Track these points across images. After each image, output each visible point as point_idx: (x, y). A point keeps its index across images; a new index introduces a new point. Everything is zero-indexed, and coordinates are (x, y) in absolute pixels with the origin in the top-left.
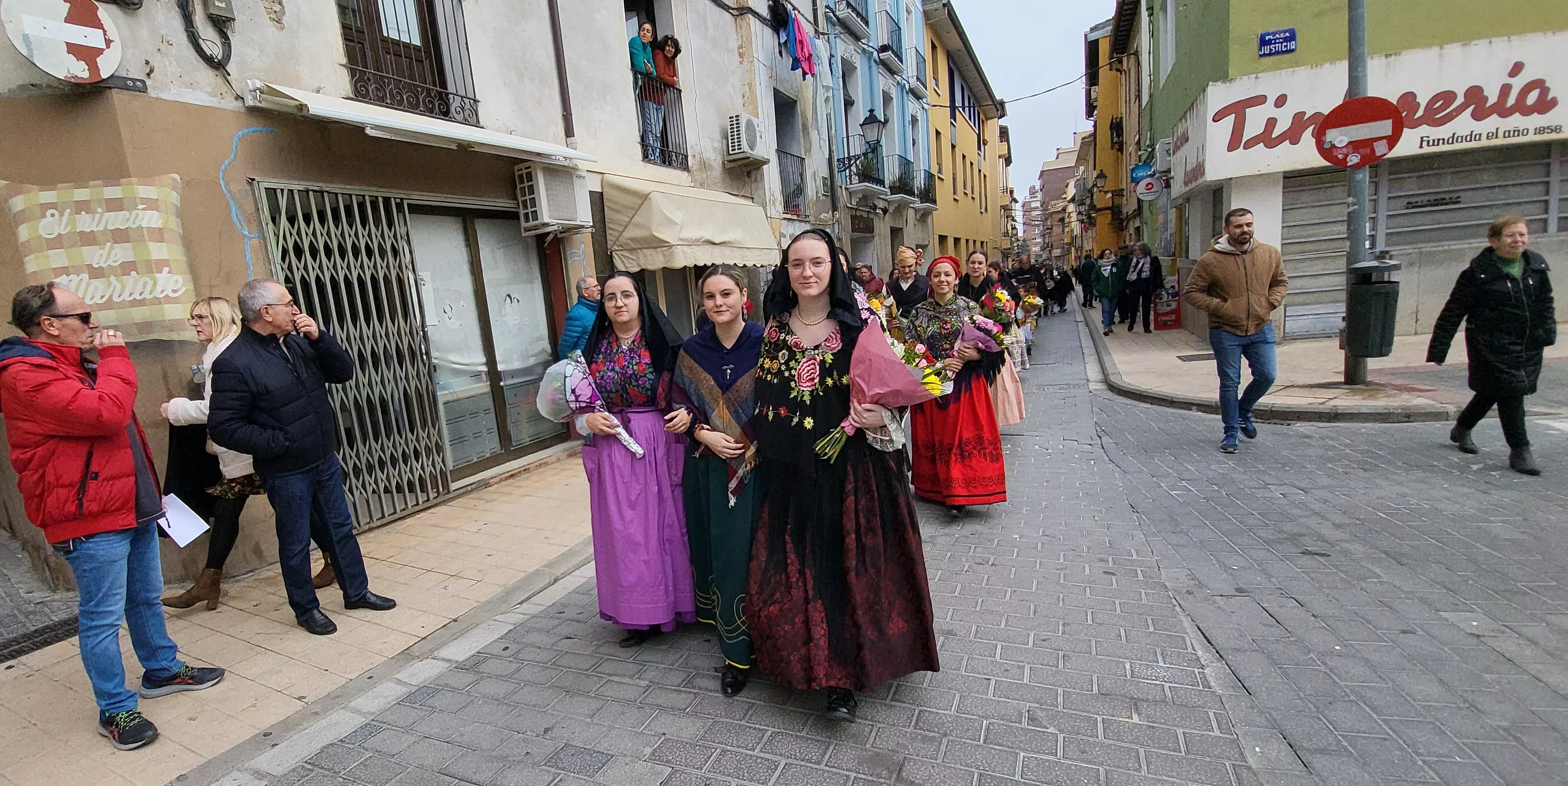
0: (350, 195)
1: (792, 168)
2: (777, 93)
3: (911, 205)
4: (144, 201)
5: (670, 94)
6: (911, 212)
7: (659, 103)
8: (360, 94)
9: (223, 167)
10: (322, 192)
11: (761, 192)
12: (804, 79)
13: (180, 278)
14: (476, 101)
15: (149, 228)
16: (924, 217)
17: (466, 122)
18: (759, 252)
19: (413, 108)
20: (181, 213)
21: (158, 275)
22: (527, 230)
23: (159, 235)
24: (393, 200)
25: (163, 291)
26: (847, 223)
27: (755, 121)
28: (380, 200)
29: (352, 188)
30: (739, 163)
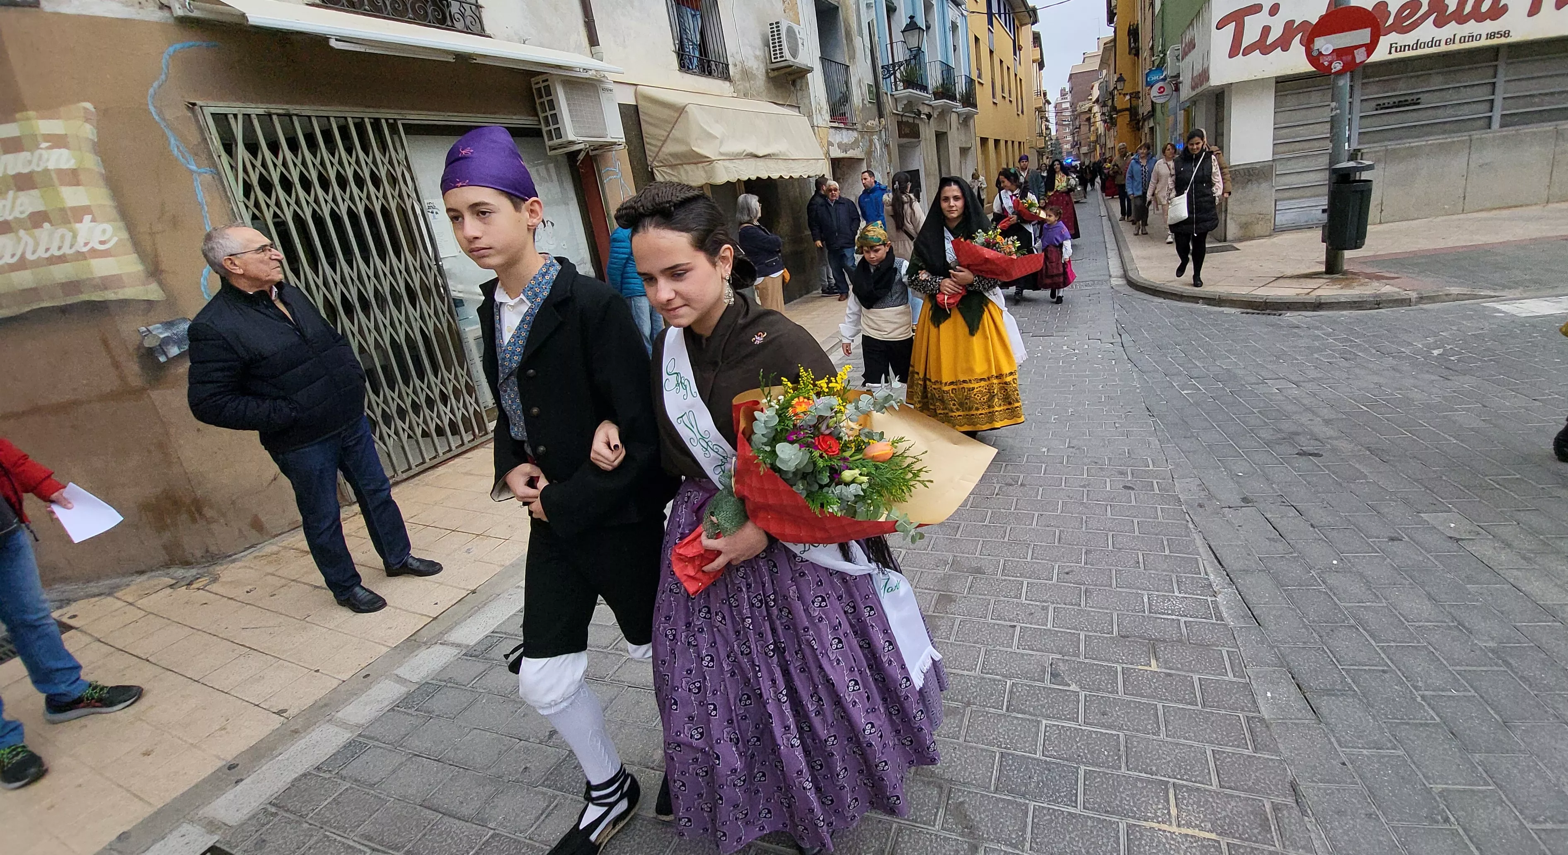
0: (328, 118)
1: (838, 77)
3: (954, 110)
4: (48, 137)
6: (954, 116)
7: (696, 8)
9: (151, 91)
10: (290, 116)
11: (807, 102)
13: (109, 227)
14: (479, 7)
15: (59, 170)
16: (966, 121)
17: (468, 30)
18: (805, 163)
19: (398, 15)
20: (100, 148)
21: (78, 225)
22: (552, 148)
24: (383, 121)
25: (86, 244)
26: (893, 128)
27: (795, 26)
28: (368, 122)
29: (328, 108)
30: (783, 71)
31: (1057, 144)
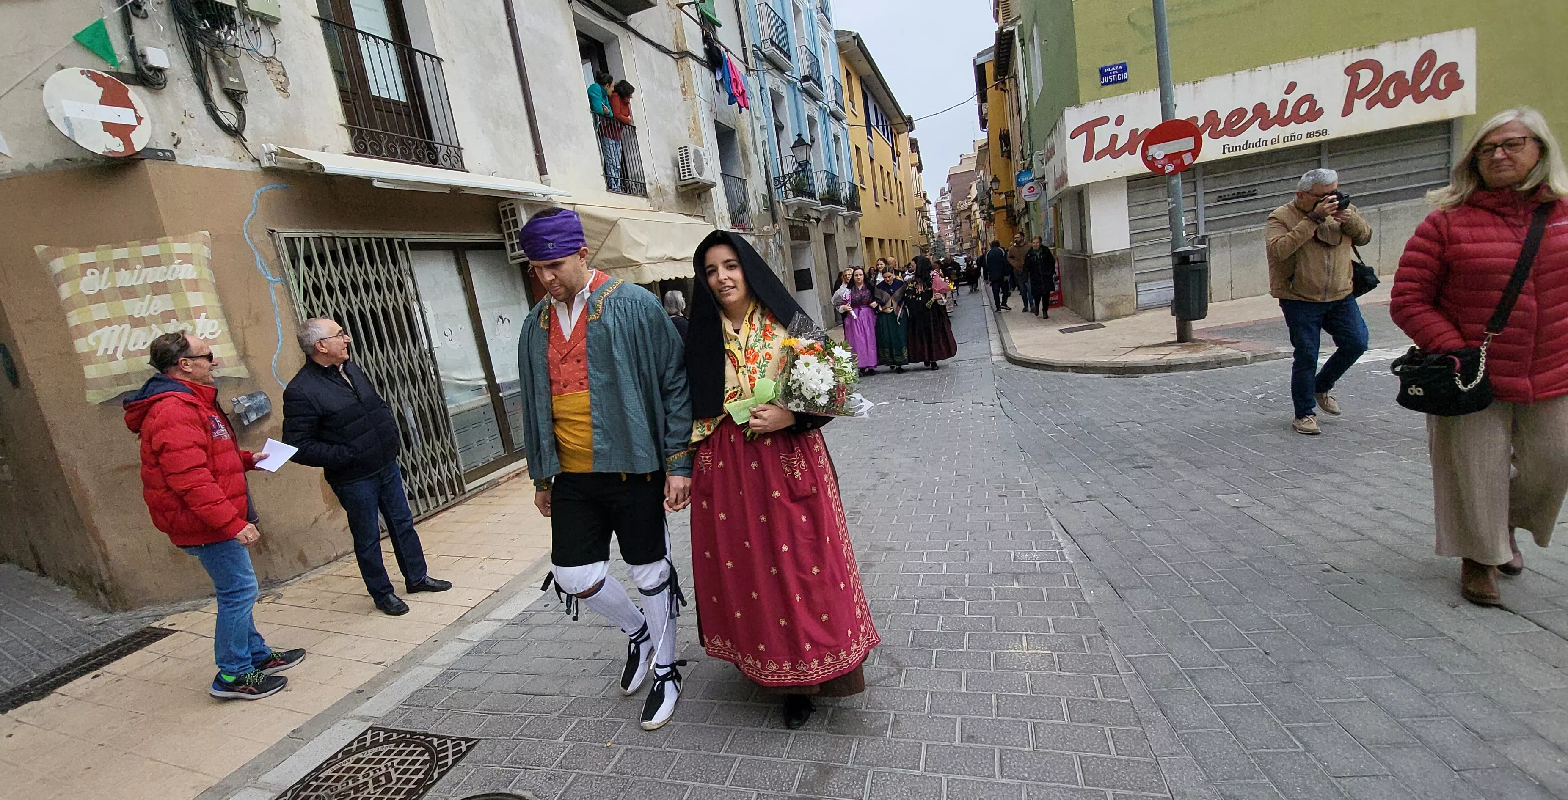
1: (736, 189)
2: (717, 123)
3: (840, 213)
4: (179, 256)
5: (625, 131)
6: (840, 219)
7: (617, 139)
8: (360, 149)
9: (245, 222)
10: (333, 238)
11: (711, 211)
12: (741, 112)
13: (216, 322)
14: (460, 149)
15: (186, 280)
16: (851, 223)
17: (452, 168)
19: (406, 158)
20: (212, 264)
21: (196, 321)
22: (513, 258)
23: (194, 285)
24: (395, 240)
25: (202, 335)
26: (786, 231)
27: (700, 149)
28: (384, 240)
29: (360, 231)
30: (689, 188)
31: (940, 241)
